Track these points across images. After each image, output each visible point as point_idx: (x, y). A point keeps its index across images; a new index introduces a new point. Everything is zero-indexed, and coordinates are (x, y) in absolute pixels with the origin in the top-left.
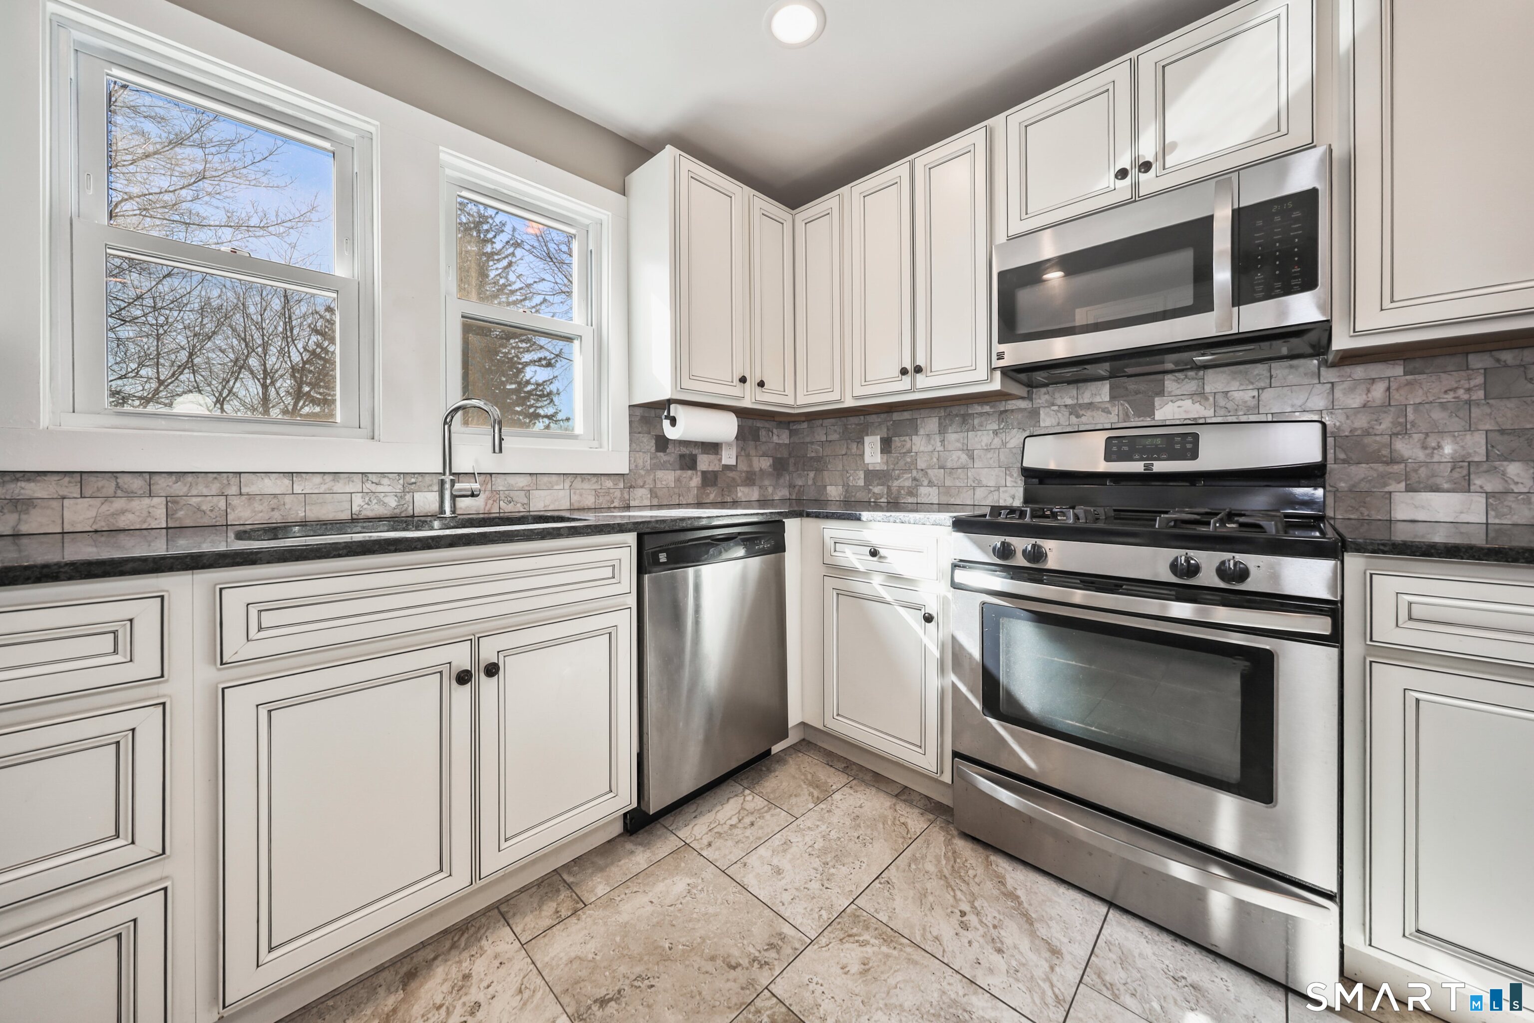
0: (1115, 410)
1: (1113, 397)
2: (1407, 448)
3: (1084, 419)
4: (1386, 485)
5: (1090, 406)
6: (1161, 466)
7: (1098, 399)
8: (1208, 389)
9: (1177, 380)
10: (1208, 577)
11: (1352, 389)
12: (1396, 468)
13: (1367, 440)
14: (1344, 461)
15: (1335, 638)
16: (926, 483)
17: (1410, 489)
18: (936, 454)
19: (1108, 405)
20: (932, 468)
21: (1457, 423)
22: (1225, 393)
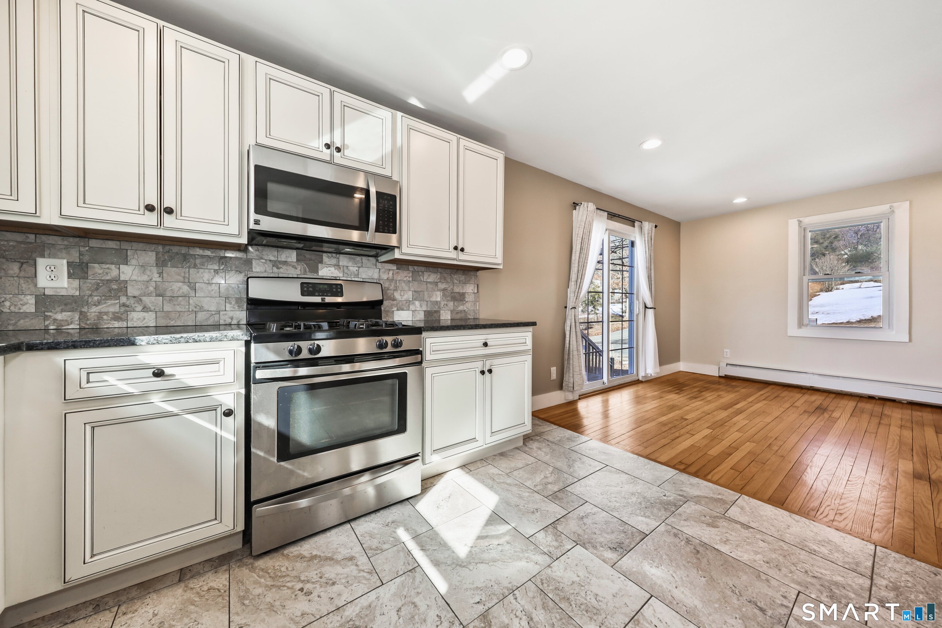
0: (299, 268)
1: (298, 260)
2: (397, 295)
3: (281, 270)
4: (392, 308)
5: (285, 263)
6: (329, 299)
7: (289, 260)
8: (341, 264)
9: (328, 257)
10: (389, 347)
11: (385, 272)
12: (395, 302)
13: (389, 292)
16: (139, 308)
17: (398, 310)
18: (153, 284)
19: (295, 264)
20: (149, 295)
21: (406, 288)
22: (347, 267)
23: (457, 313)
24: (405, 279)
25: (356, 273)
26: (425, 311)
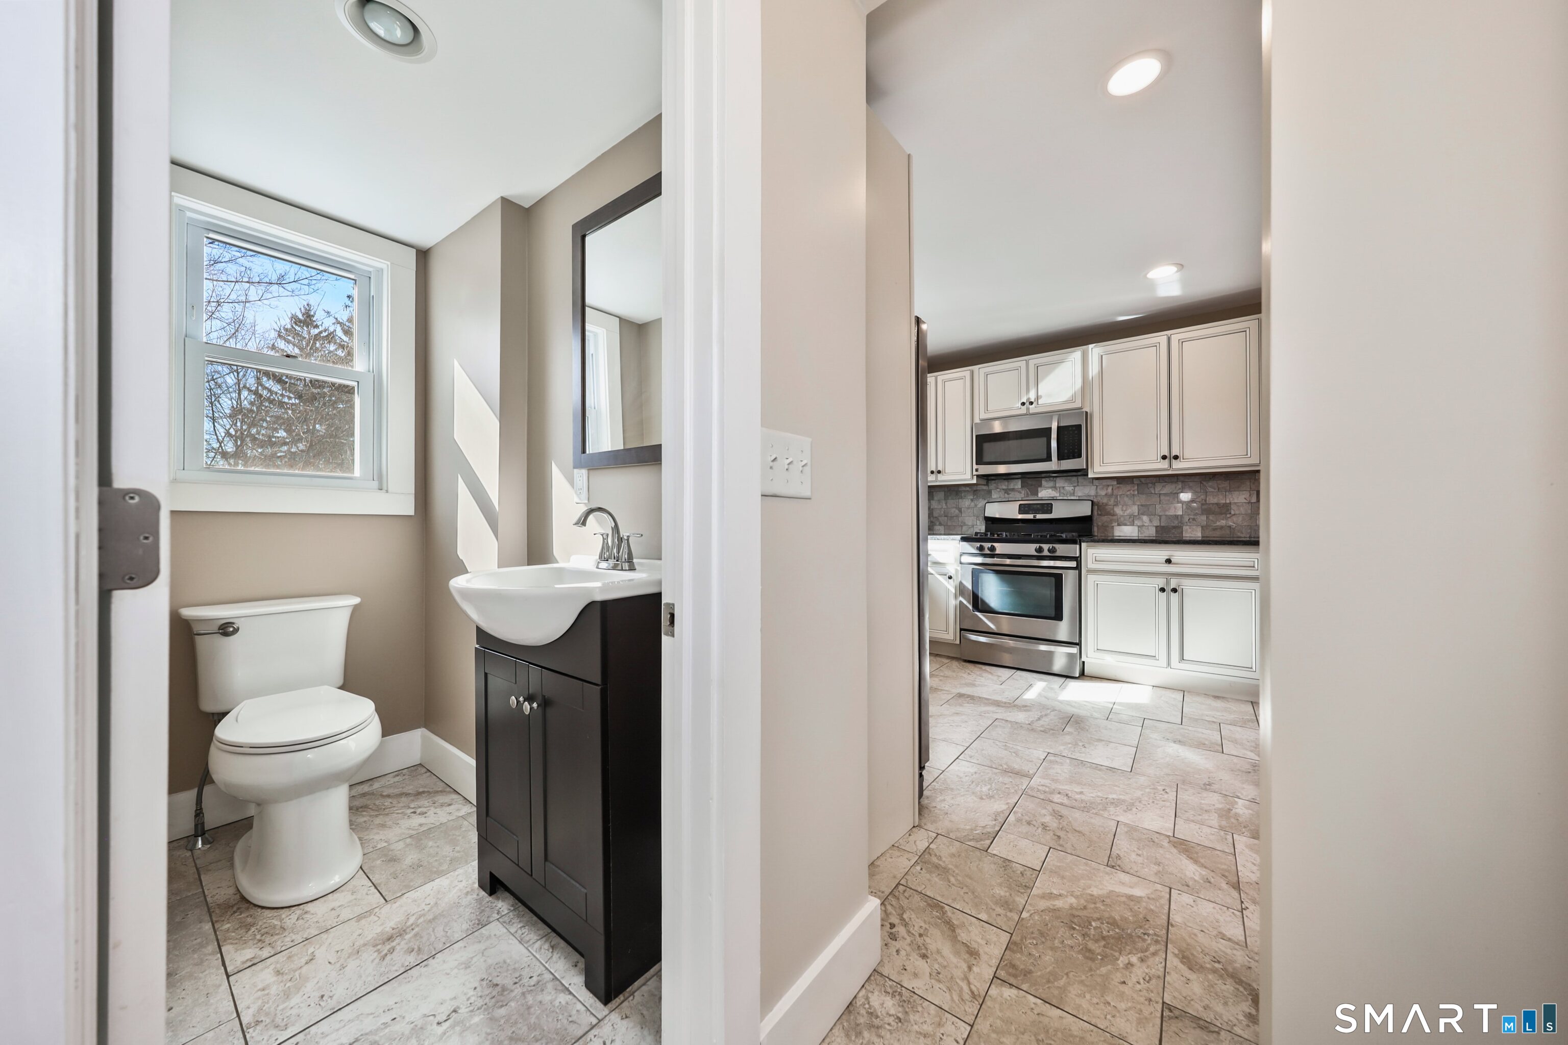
0: (1023, 492)
1: (1022, 487)
2: (1118, 510)
3: (1011, 495)
4: (1112, 523)
5: (1013, 490)
6: (1039, 516)
7: (1016, 487)
8: (1057, 485)
9: (1046, 481)
10: (1046, 552)
11: (1103, 488)
12: (1115, 517)
13: (1107, 507)
14: (1100, 515)
15: (1080, 566)
16: (938, 524)
17: (1119, 525)
18: (943, 510)
19: (1020, 490)
20: (941, 516)
21: (1130, 502)
22: (1063, 487)
23: (1215, 529)
24: (1128, 493)
25: (1072, 492)
26: (1156, 527)
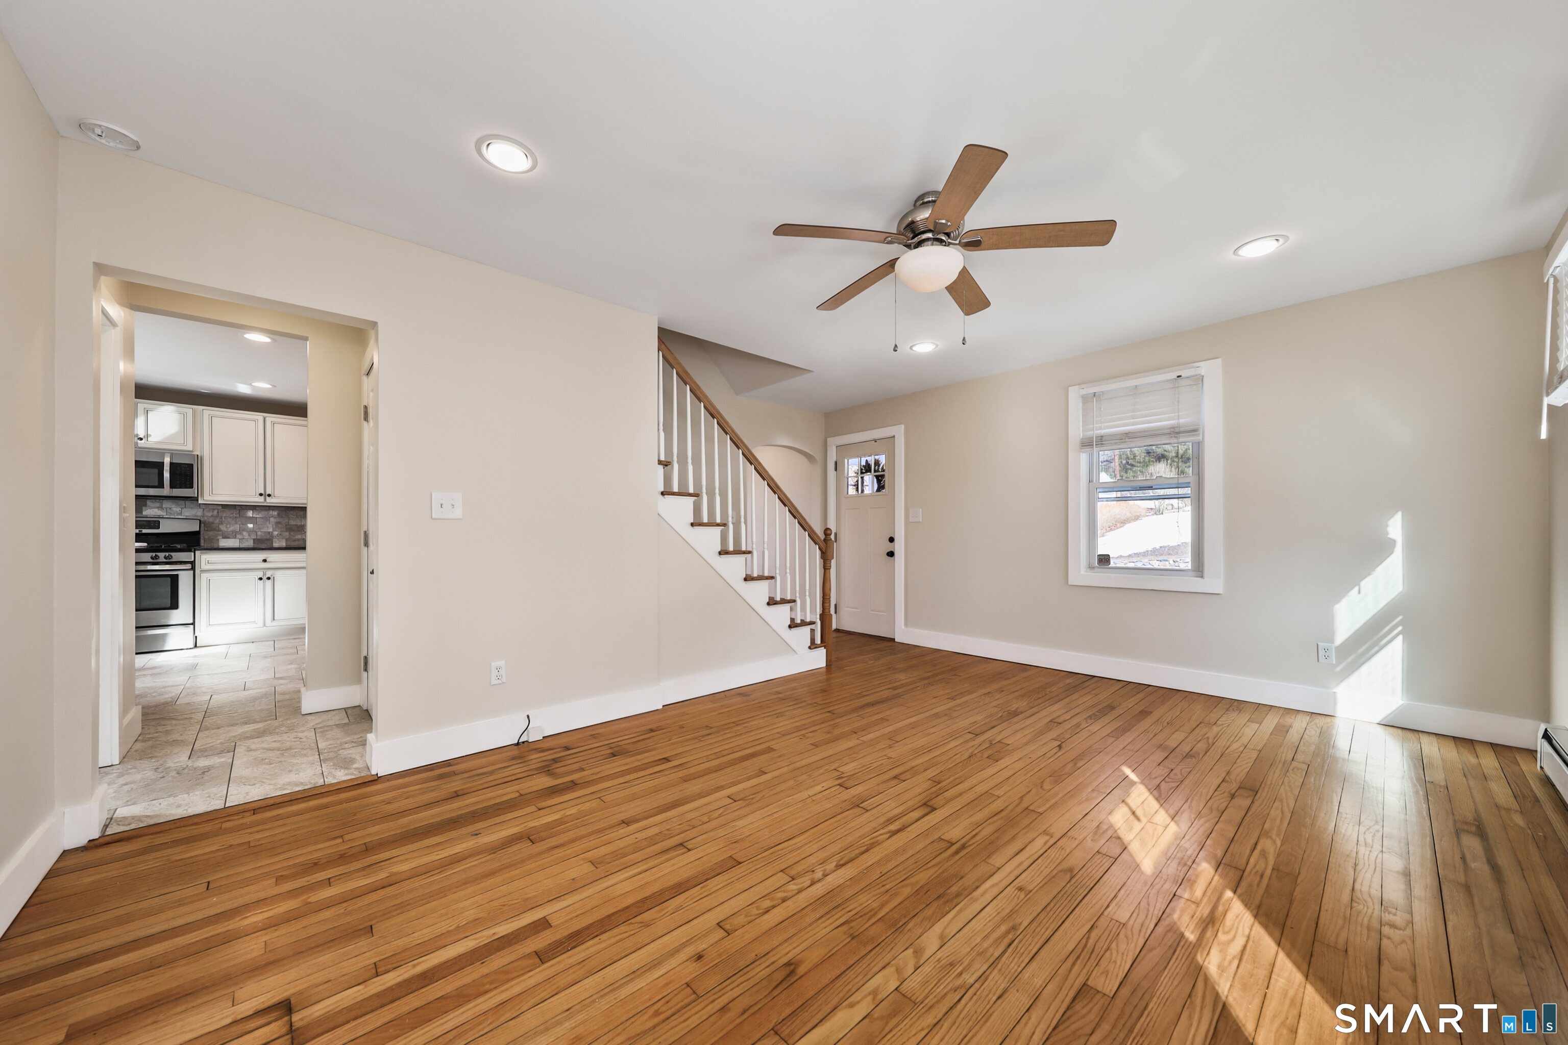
2: (222, 527)
4: (216, 537)
8: (164, 506)
10: (162, 559)
11: (209, 511)
12: (220, 533)
13: (212, 525)
14: (207, 531)
15: (193, 569)
17: (223, 537)
21: (233, 522)
22: (170, 508)
24: (232, 516)
25: (179, 512)
26: (254, 540)
